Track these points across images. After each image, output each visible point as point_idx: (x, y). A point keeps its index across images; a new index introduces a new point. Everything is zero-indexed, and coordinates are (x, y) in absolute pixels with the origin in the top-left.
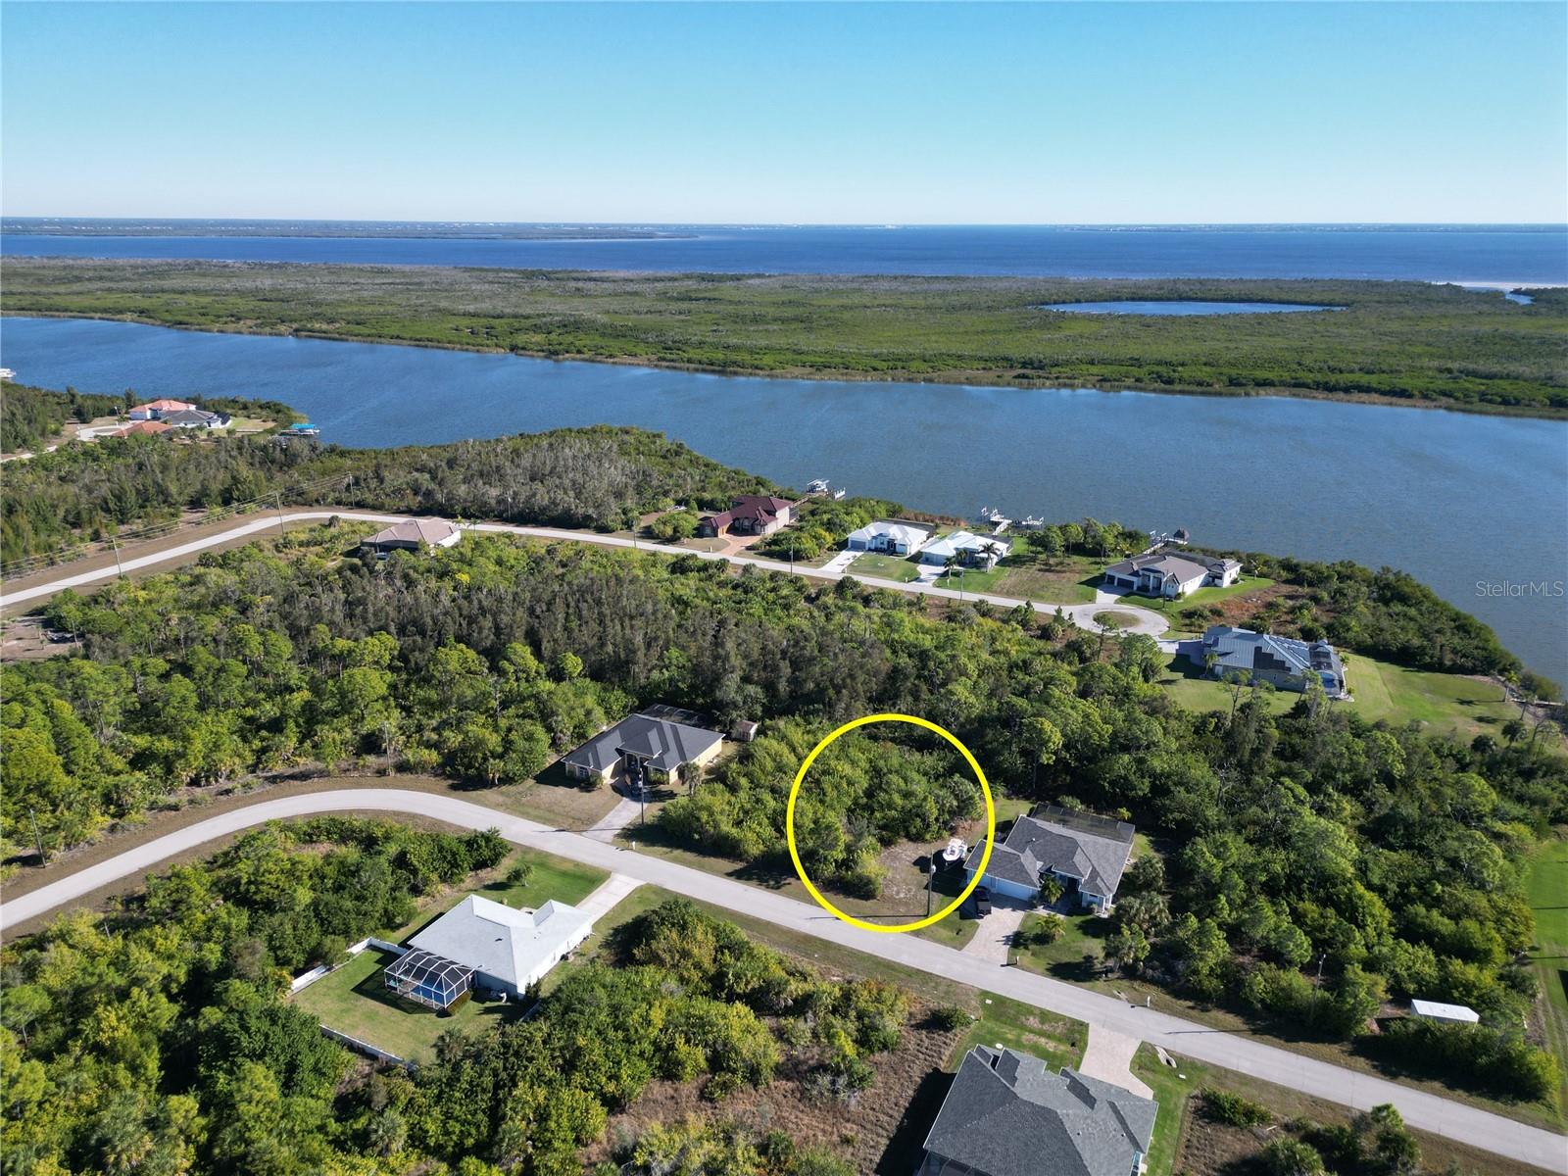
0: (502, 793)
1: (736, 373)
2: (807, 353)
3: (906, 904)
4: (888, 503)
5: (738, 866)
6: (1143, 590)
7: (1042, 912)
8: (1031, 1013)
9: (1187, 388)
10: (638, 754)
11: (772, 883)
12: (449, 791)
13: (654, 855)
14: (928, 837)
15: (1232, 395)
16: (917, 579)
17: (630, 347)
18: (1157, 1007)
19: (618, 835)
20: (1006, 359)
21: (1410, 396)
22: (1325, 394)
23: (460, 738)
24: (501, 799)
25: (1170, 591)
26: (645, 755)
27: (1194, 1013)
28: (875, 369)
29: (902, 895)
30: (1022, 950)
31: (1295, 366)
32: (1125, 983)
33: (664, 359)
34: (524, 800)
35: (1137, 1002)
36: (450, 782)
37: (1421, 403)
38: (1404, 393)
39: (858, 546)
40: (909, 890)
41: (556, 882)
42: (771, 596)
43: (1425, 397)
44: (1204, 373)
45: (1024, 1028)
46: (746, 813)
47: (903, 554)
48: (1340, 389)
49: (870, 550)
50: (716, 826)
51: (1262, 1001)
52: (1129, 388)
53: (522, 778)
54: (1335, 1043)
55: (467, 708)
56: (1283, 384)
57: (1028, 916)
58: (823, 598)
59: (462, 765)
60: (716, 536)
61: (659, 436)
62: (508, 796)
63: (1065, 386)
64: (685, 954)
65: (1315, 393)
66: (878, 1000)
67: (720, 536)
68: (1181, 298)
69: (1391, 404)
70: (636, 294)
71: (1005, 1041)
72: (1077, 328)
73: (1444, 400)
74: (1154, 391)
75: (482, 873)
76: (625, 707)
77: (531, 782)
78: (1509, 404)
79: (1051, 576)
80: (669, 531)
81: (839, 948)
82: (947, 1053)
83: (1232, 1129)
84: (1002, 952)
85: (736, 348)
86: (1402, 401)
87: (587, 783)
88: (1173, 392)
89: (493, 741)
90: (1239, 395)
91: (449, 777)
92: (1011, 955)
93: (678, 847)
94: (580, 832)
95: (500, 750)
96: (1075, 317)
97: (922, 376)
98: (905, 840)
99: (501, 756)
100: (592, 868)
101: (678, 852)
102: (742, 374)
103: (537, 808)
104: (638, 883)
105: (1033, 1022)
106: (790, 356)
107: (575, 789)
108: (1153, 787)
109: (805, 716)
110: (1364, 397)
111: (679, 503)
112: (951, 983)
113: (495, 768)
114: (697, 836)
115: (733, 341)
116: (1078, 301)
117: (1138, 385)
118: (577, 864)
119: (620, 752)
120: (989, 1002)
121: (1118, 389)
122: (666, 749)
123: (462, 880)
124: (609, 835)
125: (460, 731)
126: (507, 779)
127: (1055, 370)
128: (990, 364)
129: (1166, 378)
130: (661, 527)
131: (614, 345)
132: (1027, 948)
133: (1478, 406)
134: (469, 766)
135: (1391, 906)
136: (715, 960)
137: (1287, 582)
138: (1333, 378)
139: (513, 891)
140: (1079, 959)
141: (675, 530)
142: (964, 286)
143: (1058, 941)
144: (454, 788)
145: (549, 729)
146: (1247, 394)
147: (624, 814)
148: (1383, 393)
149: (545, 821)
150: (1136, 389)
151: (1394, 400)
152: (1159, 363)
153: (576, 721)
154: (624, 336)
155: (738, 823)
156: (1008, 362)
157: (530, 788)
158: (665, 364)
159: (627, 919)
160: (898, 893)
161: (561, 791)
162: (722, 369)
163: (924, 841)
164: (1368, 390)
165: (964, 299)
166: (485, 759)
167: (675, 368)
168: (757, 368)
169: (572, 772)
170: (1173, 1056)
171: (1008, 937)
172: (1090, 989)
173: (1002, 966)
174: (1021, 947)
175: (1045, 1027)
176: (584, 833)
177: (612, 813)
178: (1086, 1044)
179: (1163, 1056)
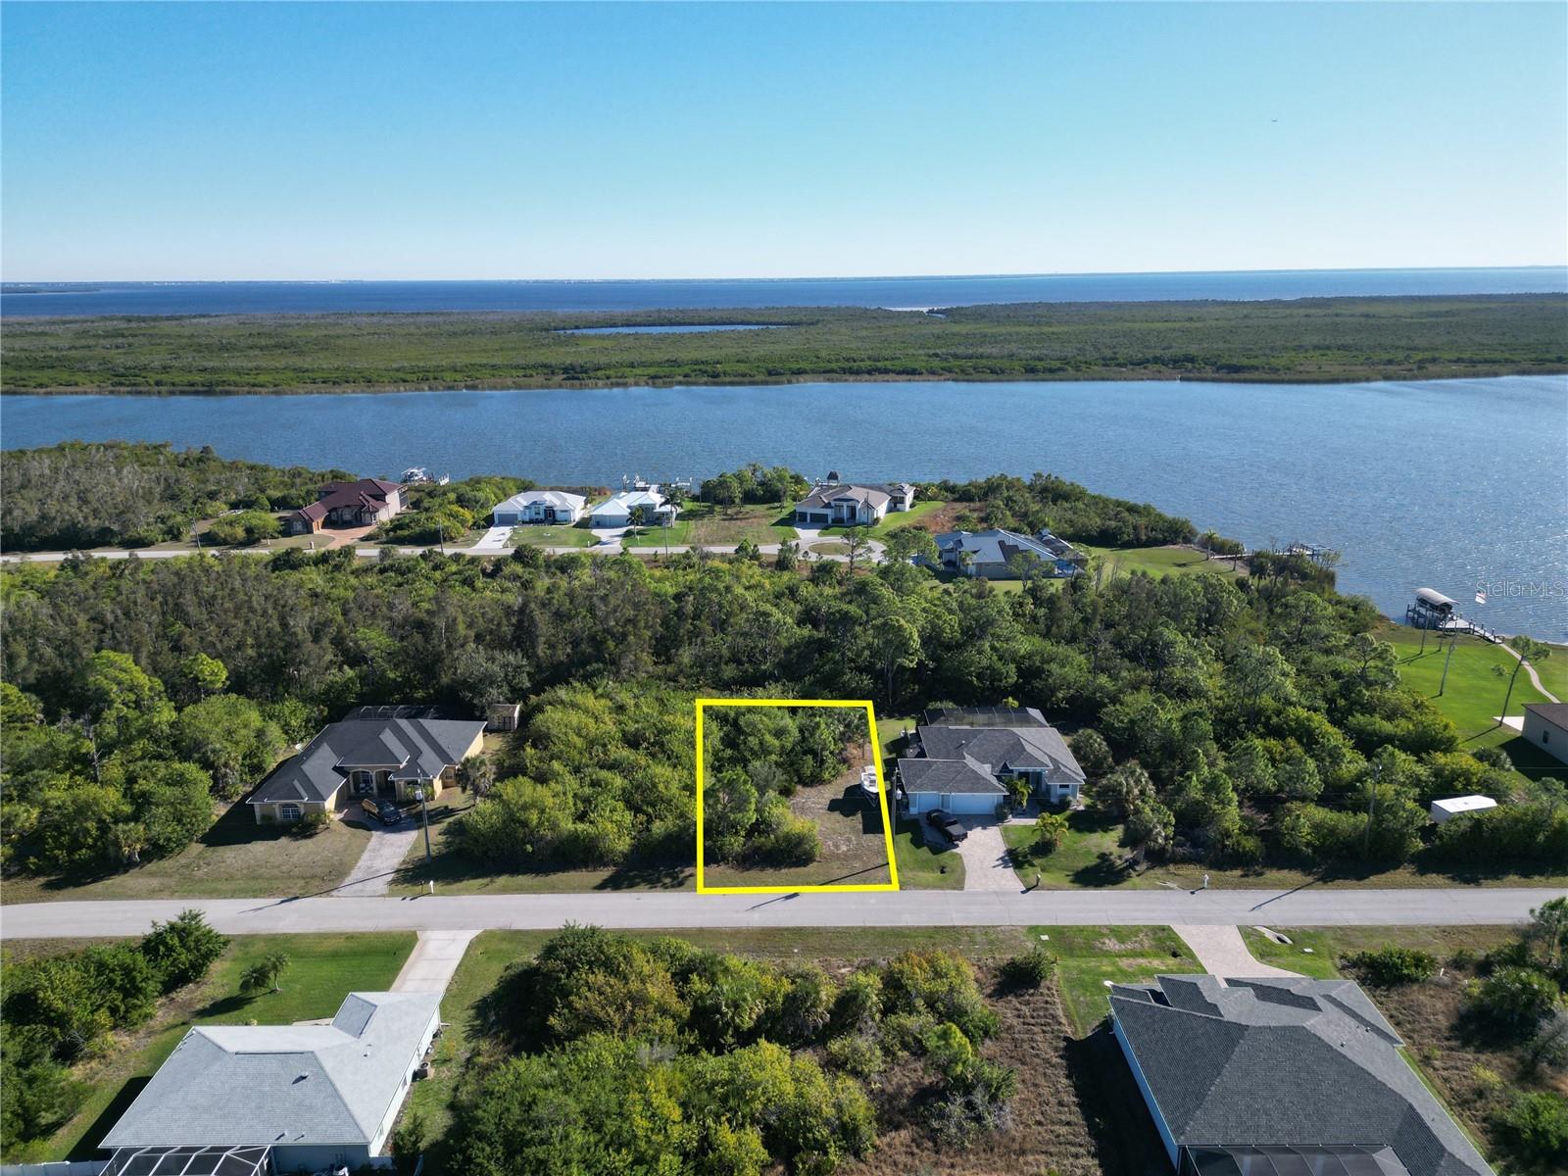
0: (152, 874)
1: (228, 393)
2: (313, 371)
3: (856, 857)
4: (515, 480)
5: (605, 873)
6: (838, 522)
7: (1014, 822)
8: (1103, 935)
9: (733, 379)
10: (374, 769)
11: (668, 880)
12: (48, 893)
13: (468, 891)
14: (826, 776)
15: (777, 383)
16: (599, 542)
17: (65, 376)
18: (1216, 885)
19: (394, 882)
20: (545, 366)
21: (921, 374)
22: (852, 378)
23: (35, 813)
24: (155, 882)
25: (864, 518)
26: (384, 767)
27: (1251, 879)
28: (404, 381)
29: (844, 848)
30: (1029, 870)
31: (815, 359)
32: (1159, 871)
33: (121, 384)
34: (199, 874)
35: (1195, 887)
36: (42, 880)
37: (931, 377)
38: (913, 372)
39: (507, 520)
40: (849, 840)
41: (330, 970)
42: (438, 575)
43: (933, 373)
44: (742, 368)
45: (1107, 954)
46: (587, 801)
47: (567, 521)
48: (863, 372)
49: (524, 522)
50: (554, 826)
51: (1308, 844)
52: (680, 383)
53: (181, 845)
54: (1398, 868)
55: (31, 768)
56: (813, 372)
57: (1005, 831)
58: (506, 570)
59: (61, 847)
60: (310, 531)
61: (164, 446)
62: (166, 874)
63: (618, 385)
64: (639, 1000)
65: (846, 377)
66: (938, 974)
67: (316, 532)
68: (672, 324)
69: (909, 381)
70: (43, 334)
71: (1110, 976)
72: (597, 344)
73: (948, 376)
74: (706, 384)
75: (182, 994)
76: (308, 721)
77: (196, 848)
78: (998, 373)
79: (738, 522)
80: (240, 533)
81: (817, 932)
82: (1060, 1013)
83: (1415, 987)
84: (1010, 879)
85: (214, 370)
86: (917, 377)
87: (303, 827)
88: (723, 384)
89: (110, 798)
90: (782, 383)
91: (37, 873)
92: (1023, 879)
93: (499, 873)
94: (328, 892)
95: (127, 809)
96: (586, 337)
97: (463, 384)
98: (799, 787)
99: (135, 817)
100: (379, 935)
101: (503, 880)
102: (237, 393)
103: (230, 878)
104: (470, 935)
105: (1111, 944)
106: (290, 374)
107: (283, 841)
108: (1020, 672)
109: (586, 678)
110: (886, 377)
111: (234, 506)
112: (985, 930)
113: (132, 837)
114: (529, 848)
115: (207, 364)
116: (577, 328)
117: (687, 381)
118: (350, 937)
119: (340, 770)
120: (1045, 937)
121: (670, 385)
122: (416, 753)
123: (148, 1016)
124: (380, 885)
125: (32, 803)
126: (156, 851)
127: (600, 373)
128: (529, 372)
129: (711, 374)
130: (227, 529)
131: (43, 376)
132: (1032, 865)
133: (976, 376)
134: (75, 845)
135: (1334, 722)
136: (682, 996)
137: (955, 500)
138: (855, 365)
139: (259, 1004)
140: (1093, 861)
141: (249, 531)
142: (453, 318)
143: (1060, 847)
144: (51, 886)
145: (206, 764)
146: (790, 382)
147: (387, 851)
148: (899, 373)
149: (255, 894)
150: (688, 384)
151: (909, 377)
152: (696, 363)
153: (243, 747)
154: (53, 367)
155: (581, 817)
156: (549, 370)
157: (200, 856)
158: (122, 389)
159: (487, 984)
160: (837, 847)
161: (259, 848)
162: (209, 390)
163: (823, 782)
164: (886, 371)
165: (463, 327)
166: (103, 828)
167: (140, 393)
168: (254, 385)
169: (268, 818)
170: (1279, 932)
171: (1002, 858)
172: (1134, 888)
173: (1023, 892)
174: (1026, 866)
175: (1129, 946)
176: (334, 893)
177: (365, 856)
178: (1189, 948)
179: (1270, 935)
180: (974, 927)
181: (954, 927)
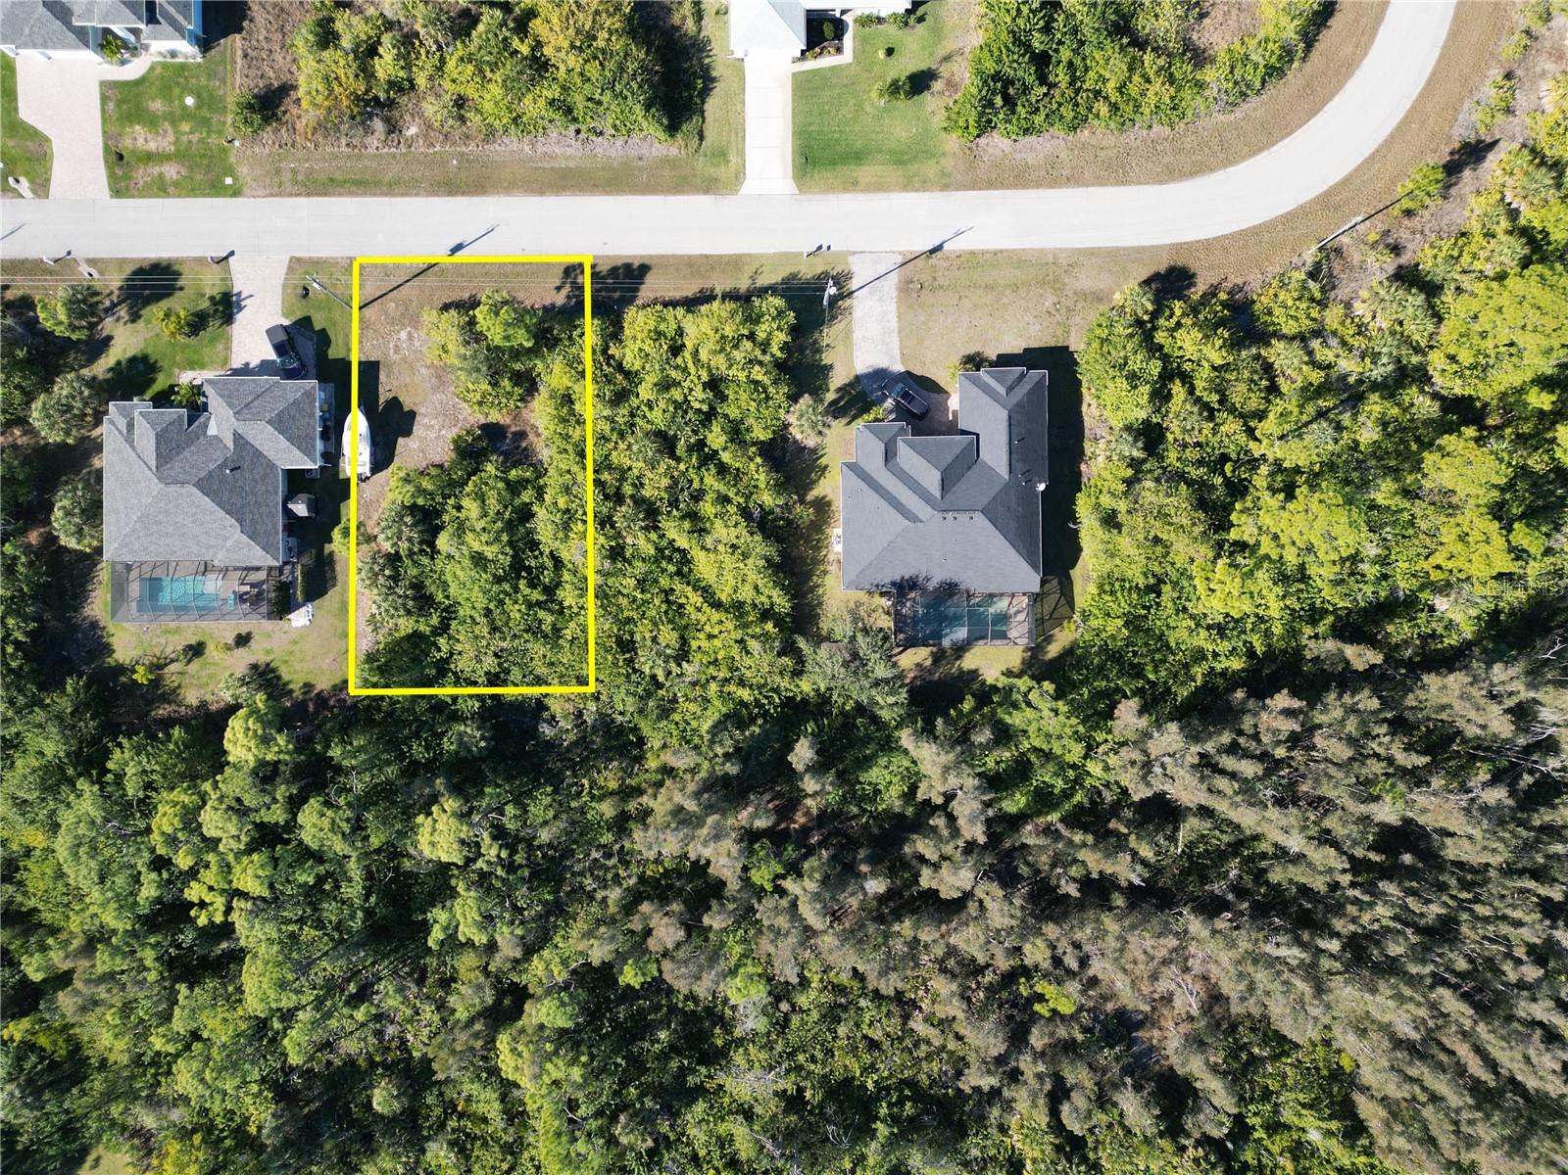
3: (391, 322)
8: (176, 184)
29: (403, 335)
30: (217, 293)
35: (63, 260)
45: (180, 155)
57: (226, 361)
71: (186, 114)
84: (239, 278)
92: (227, 278)
94: (908, 260)
100: (831, 187)
104: (748, 186)
105: (172, 171)
107: (992, 354)
112: (279, 192)
120: (229, 181)
124: (860, 272)
132: (212, 298)
147: (875, 330)
149: (975, 260)
160: (410, 337)
161: (1013, 343)
170: (14, 190)
171: (241, 309)
172: (122, 262)
173: (232, 253)
174: (218, 297)
175: (156, 171)
176: (900, 260)
177: (894, 323)
178: (106, 161)
179: (24, 186)
180: (290, 195)
181: (309, 195)
